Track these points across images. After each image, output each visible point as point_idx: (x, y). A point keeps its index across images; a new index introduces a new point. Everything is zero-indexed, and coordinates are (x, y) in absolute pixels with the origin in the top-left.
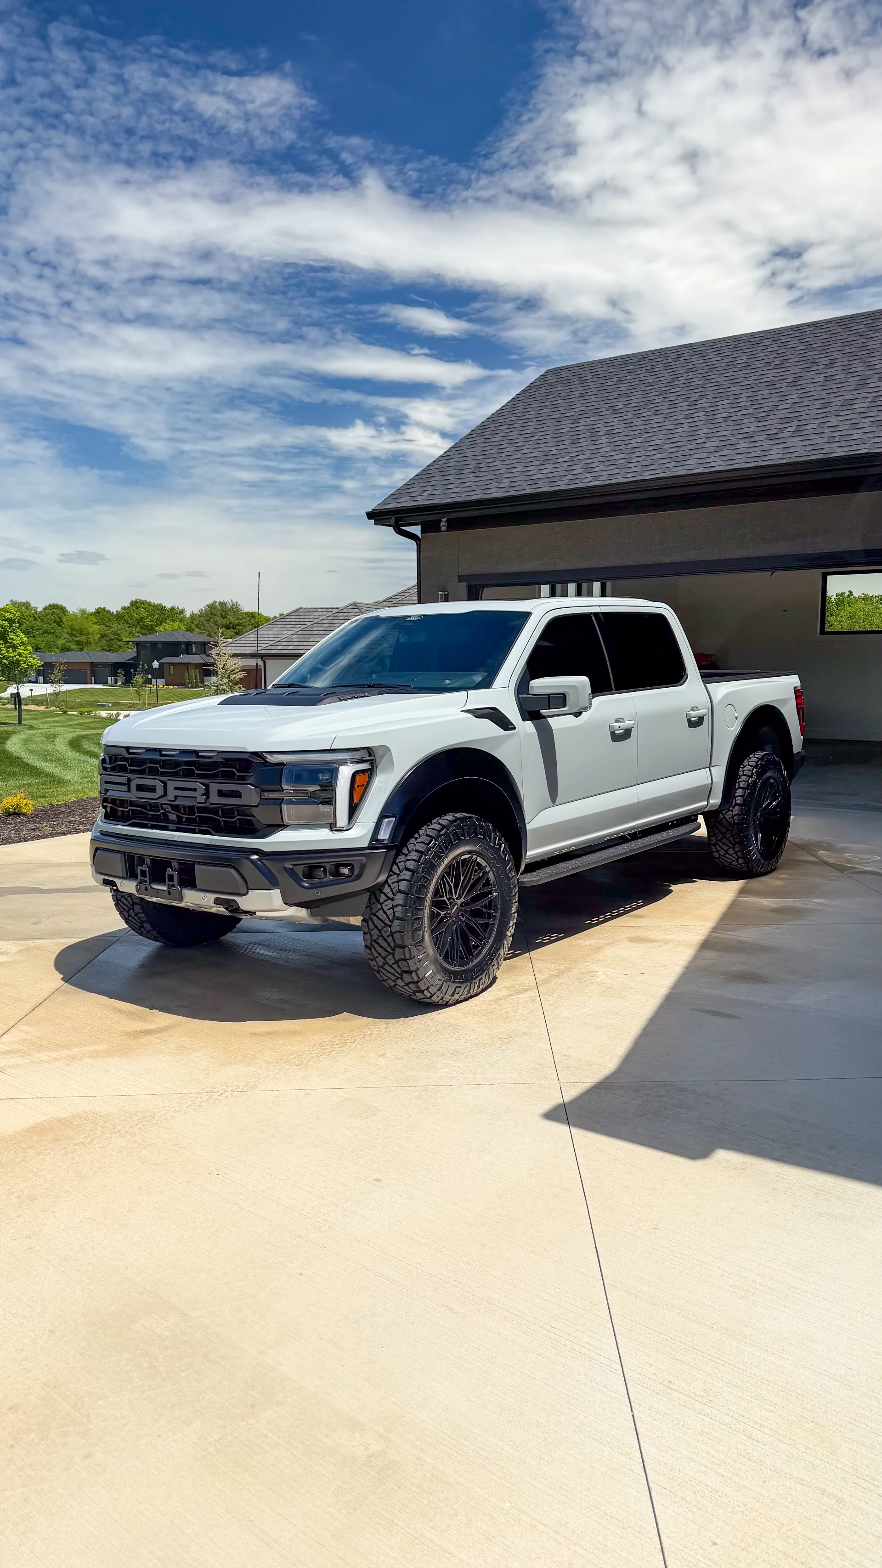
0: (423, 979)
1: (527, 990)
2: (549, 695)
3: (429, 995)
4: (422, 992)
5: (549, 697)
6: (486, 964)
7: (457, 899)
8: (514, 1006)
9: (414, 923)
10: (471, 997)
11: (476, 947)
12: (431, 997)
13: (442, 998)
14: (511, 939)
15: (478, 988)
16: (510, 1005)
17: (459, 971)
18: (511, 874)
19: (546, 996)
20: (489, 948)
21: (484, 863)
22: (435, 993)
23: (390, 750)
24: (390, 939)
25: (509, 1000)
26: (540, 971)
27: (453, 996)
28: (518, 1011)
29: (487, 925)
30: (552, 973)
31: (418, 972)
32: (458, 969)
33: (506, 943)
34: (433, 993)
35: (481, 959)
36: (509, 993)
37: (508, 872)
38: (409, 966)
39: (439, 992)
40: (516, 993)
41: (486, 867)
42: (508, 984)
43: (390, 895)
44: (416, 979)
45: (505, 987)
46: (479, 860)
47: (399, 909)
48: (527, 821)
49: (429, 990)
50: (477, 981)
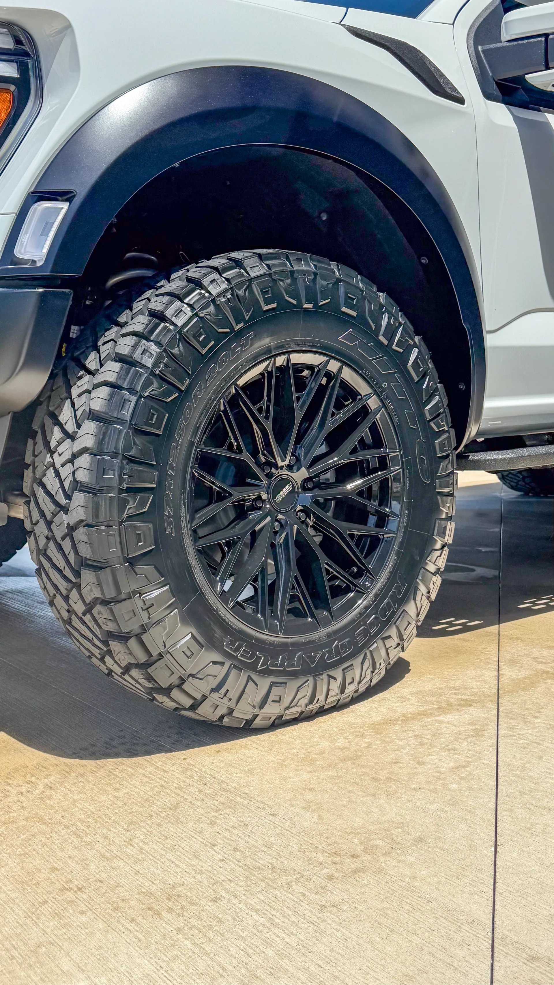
0: (161, 656)
1: (468, 703)
2: (546, 36)
3: (188, 702)
4: (167, 691)
5: (546, 40)
6: (366, 632)
7: (290, 467)
8: (422, 744)
9: (126, 502)
10: (322, 712)
11: (338, 592)
12: (193, 708)
13: (231, 712)
14: (437, 580)
15: (342, 691)
16: (412, 740)
17: (286, 645)
18: (439, 426)
19: (513, 722)
20: (376, 595)
21: (362, 388)
22: (205, 697)
23: (69, 26)
24: (67, 545)
25: (416, 726)
26: (513, 662)
27: (262, 706)
28: (425, 759)
29: (375, 541)
30: (539, 667)
31: (144, 637)
32: (280, 638)
33: (422, 588)
34: (198, 696)
35: (353, 621)
36: (422, 709)
37: (428, 417)
38: (115, 620)
39: (215, 695)
40: (440, 708)
41: (368, 396)
42: (428, 687)
43: (70, 427)
44: (142, 658)
45: (418, 693)
46: (348, 375)
47: (85, 461)
48: (488, 324)
49: (185, 687)
50: (338, 673)
